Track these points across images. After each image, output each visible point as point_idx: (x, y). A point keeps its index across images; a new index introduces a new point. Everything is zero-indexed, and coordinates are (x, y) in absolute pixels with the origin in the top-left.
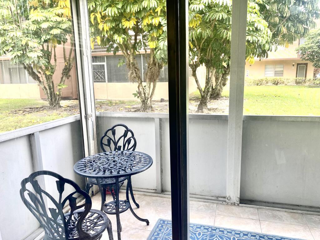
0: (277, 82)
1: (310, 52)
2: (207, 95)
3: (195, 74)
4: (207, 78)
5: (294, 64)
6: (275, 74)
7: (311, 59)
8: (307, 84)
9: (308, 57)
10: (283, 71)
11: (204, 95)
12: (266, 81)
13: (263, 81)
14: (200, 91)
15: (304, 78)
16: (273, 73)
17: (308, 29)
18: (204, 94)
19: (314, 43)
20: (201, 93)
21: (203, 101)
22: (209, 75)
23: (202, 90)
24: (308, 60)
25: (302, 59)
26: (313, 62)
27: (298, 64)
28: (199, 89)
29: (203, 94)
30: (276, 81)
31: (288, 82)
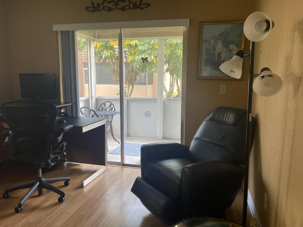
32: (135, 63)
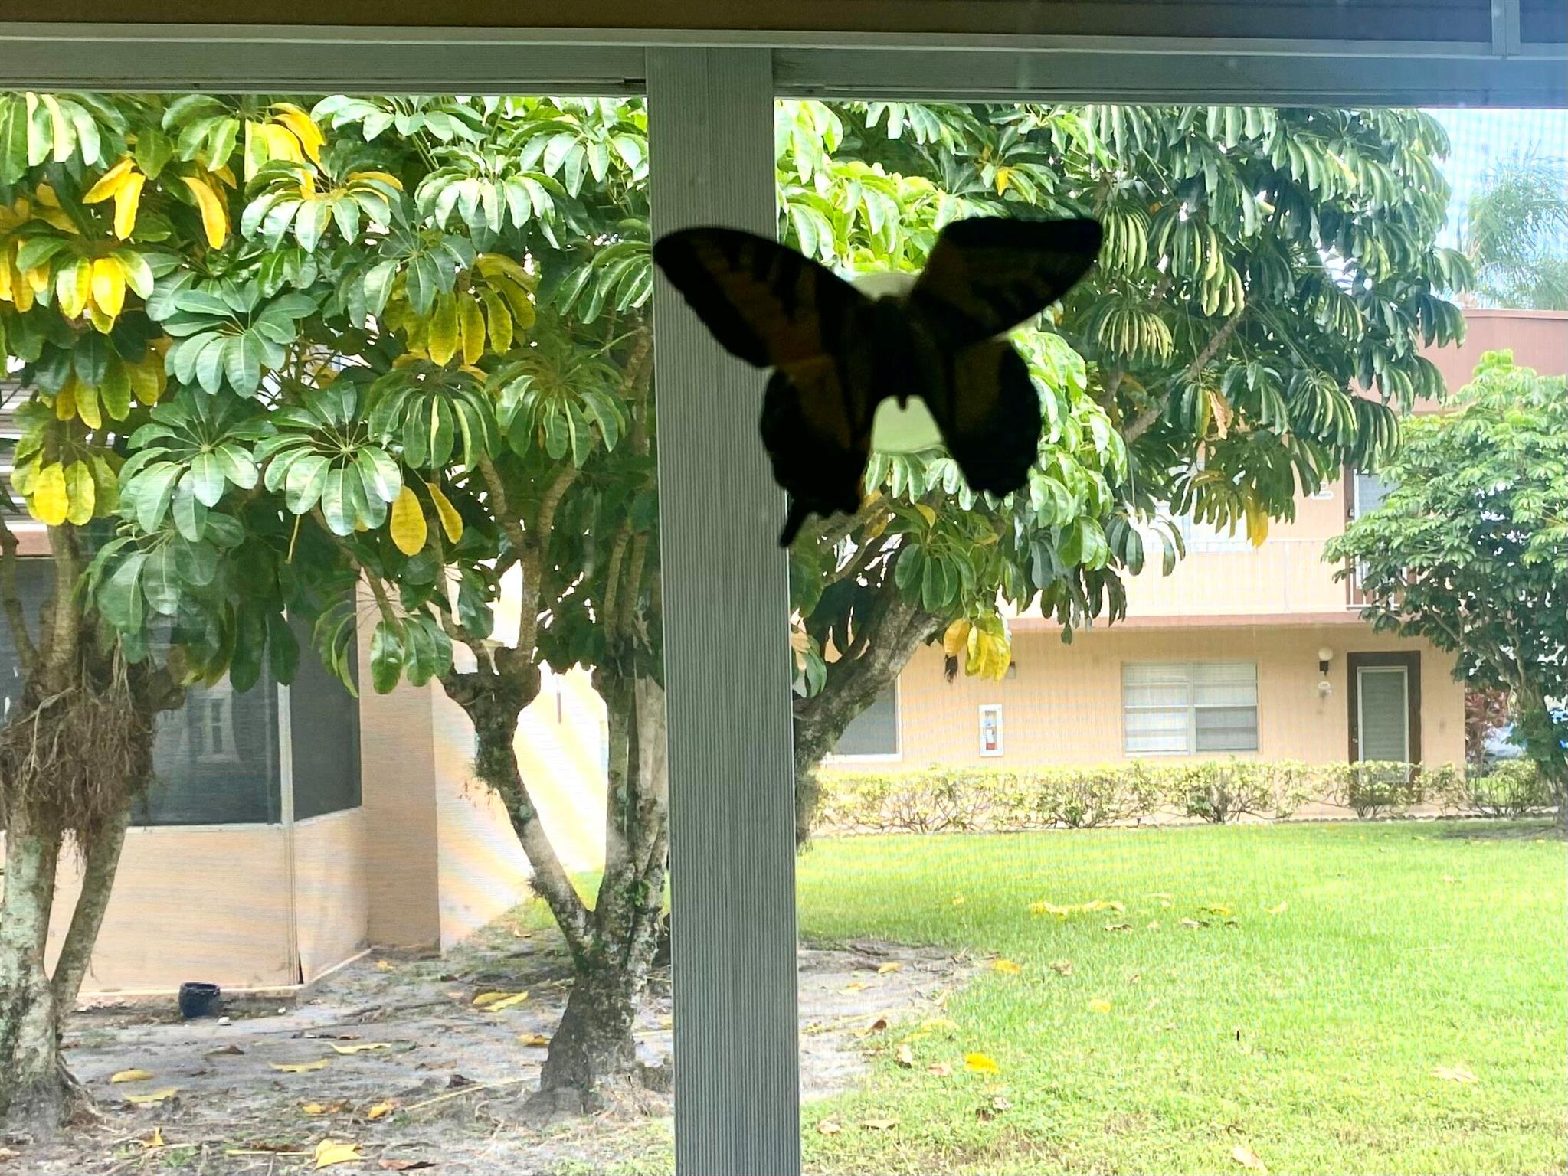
0: (1216, 796)
1: (1425, 574)
2: (628, 943)
3: (500, 762)
4: (623, 793)
5: (1324, 655)
6: (1200, 731)
7: (1438, 626)
8: (1431, 809)
9: (1416, 609)
10: (1254, 709)
11: (601, 947)
12: (1135, 788)
13: (1117, 794)
14: (562, 905)
15: (1405, 765)
16: (1182, 722)
17: (1385, 409)
18: (597, 937)
19: (1445, 511)
20: (567, 929)
21: (593, 1001)
22: (634, 768)
23: (576, 902)
24: (1413, 628)
25: (1373, 621)
26: (1453, 644)
27: (1355, 660)
28: (552, 898)
29: (588, 940)
30: (1208, 791)
31: (1299, 798)
32: (134, 563)
